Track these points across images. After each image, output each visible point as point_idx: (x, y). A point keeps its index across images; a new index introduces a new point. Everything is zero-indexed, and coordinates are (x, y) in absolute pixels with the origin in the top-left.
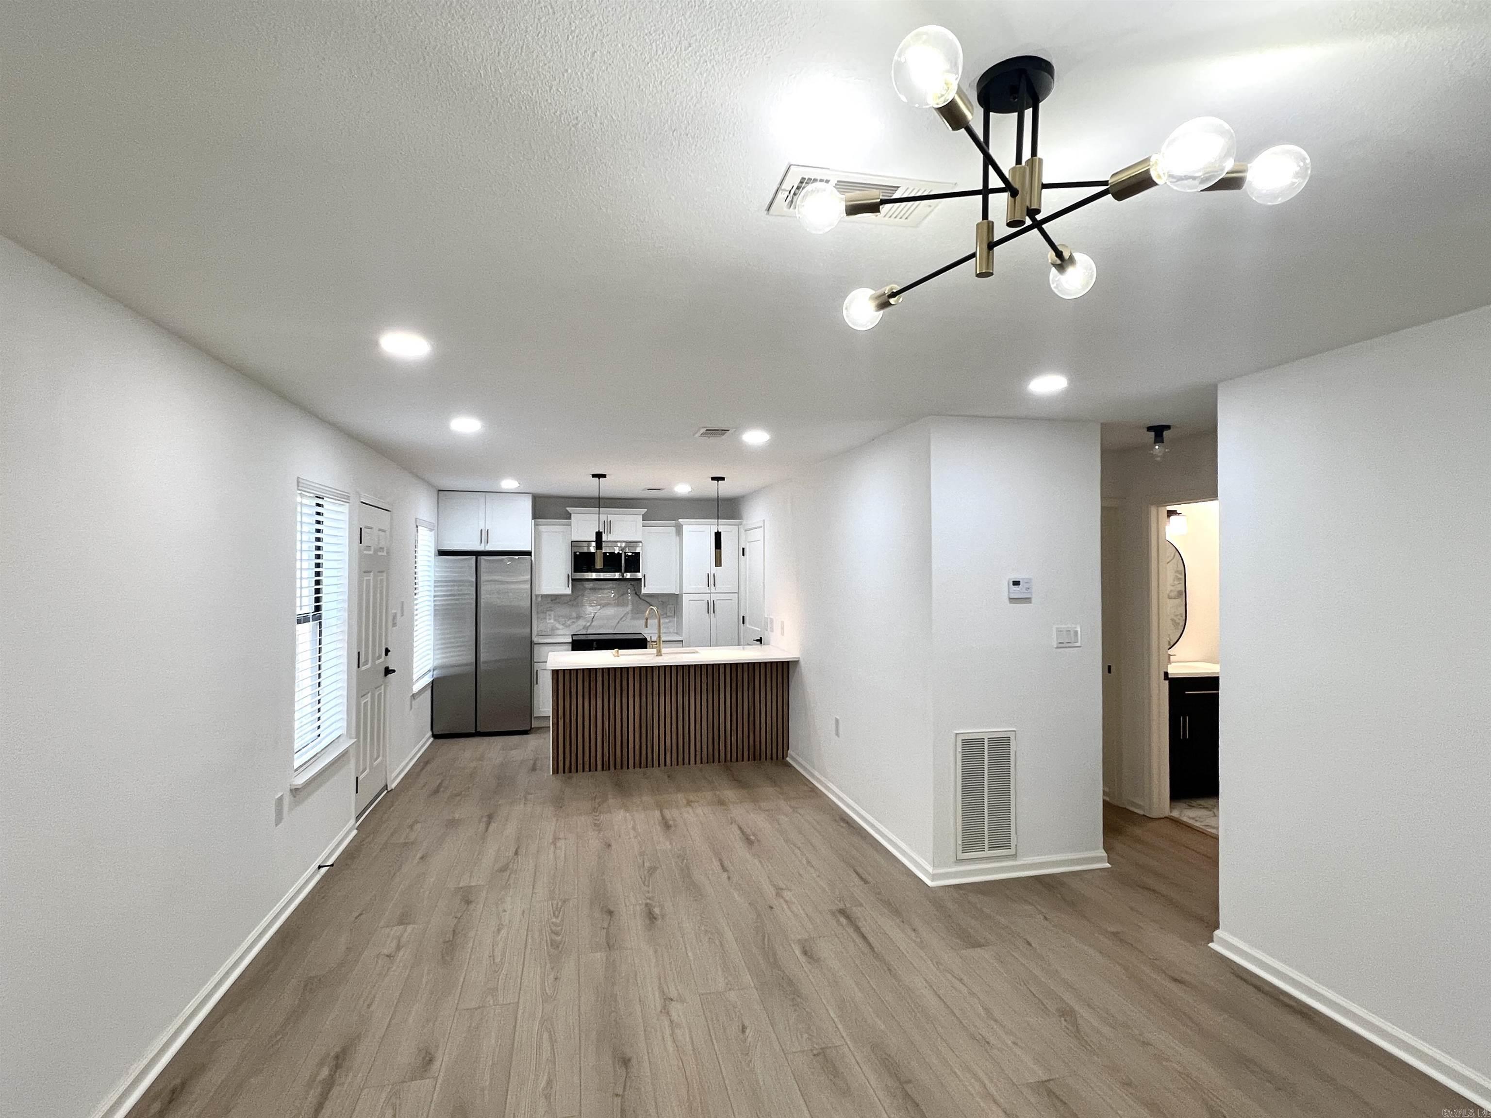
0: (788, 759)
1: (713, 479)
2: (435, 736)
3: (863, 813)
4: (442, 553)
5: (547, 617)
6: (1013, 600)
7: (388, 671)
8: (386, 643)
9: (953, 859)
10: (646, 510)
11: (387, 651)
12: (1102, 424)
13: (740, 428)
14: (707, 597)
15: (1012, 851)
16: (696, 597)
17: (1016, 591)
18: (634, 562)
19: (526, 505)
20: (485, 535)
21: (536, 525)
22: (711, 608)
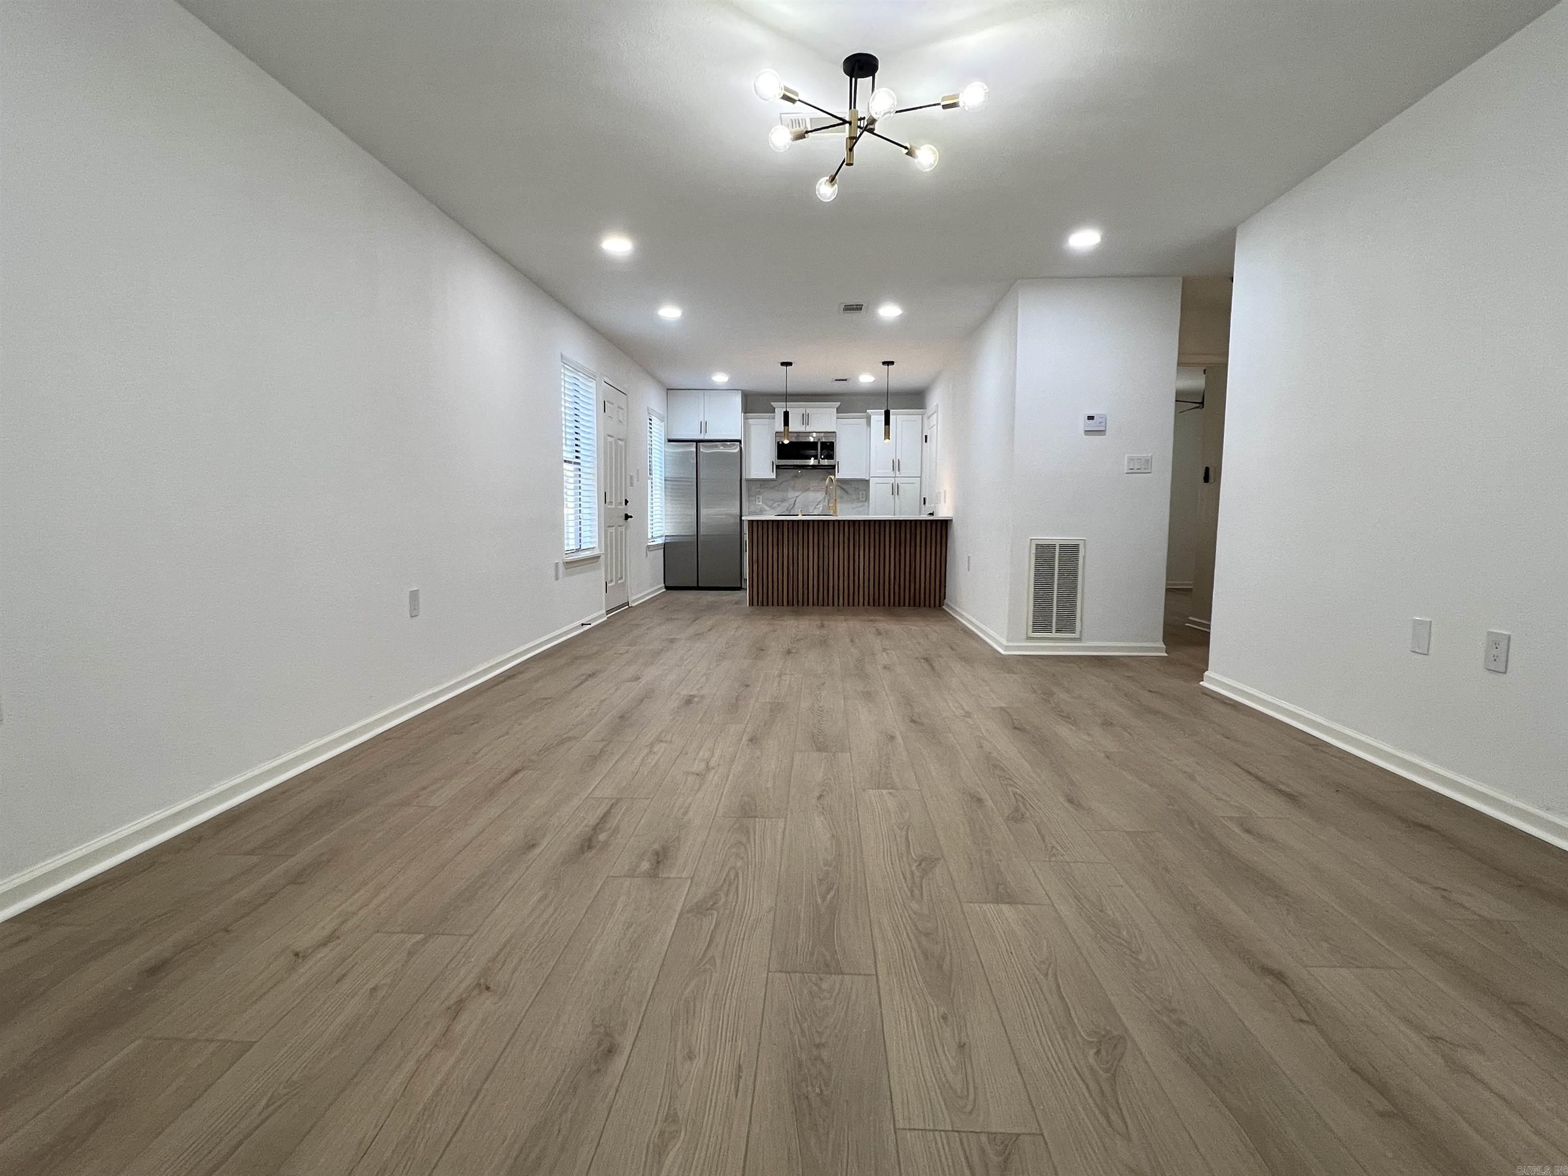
0: (944, 607)
1: (884, 363)
2: (668, 588)
3: (978, 623)
4: (670, 441)
5: (757, 500)
6: (1088, 432)
7: (627, 517)
8: (626, 495)
9: (1025, 637)
10: (839, 403)
11: (626, 502)
12: (1183, 278)
13: (877, 302)
14: (892, 480)
15: (1076, 635)
16: (881, 480)
17: (1092, 425)
18: (828, 449)
19: (737, 400)
20: (703, 427)
21: (746, 418)
22: (895, 490)
